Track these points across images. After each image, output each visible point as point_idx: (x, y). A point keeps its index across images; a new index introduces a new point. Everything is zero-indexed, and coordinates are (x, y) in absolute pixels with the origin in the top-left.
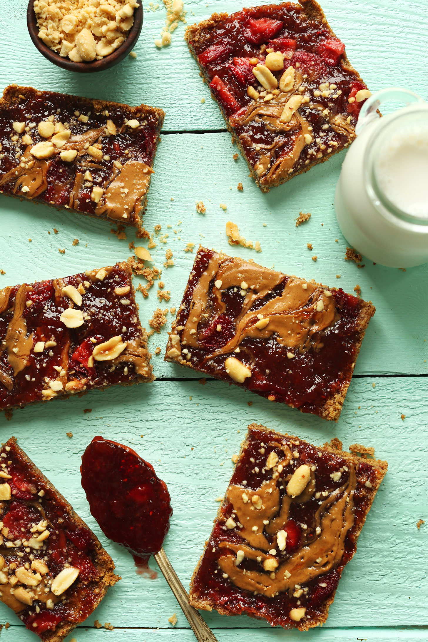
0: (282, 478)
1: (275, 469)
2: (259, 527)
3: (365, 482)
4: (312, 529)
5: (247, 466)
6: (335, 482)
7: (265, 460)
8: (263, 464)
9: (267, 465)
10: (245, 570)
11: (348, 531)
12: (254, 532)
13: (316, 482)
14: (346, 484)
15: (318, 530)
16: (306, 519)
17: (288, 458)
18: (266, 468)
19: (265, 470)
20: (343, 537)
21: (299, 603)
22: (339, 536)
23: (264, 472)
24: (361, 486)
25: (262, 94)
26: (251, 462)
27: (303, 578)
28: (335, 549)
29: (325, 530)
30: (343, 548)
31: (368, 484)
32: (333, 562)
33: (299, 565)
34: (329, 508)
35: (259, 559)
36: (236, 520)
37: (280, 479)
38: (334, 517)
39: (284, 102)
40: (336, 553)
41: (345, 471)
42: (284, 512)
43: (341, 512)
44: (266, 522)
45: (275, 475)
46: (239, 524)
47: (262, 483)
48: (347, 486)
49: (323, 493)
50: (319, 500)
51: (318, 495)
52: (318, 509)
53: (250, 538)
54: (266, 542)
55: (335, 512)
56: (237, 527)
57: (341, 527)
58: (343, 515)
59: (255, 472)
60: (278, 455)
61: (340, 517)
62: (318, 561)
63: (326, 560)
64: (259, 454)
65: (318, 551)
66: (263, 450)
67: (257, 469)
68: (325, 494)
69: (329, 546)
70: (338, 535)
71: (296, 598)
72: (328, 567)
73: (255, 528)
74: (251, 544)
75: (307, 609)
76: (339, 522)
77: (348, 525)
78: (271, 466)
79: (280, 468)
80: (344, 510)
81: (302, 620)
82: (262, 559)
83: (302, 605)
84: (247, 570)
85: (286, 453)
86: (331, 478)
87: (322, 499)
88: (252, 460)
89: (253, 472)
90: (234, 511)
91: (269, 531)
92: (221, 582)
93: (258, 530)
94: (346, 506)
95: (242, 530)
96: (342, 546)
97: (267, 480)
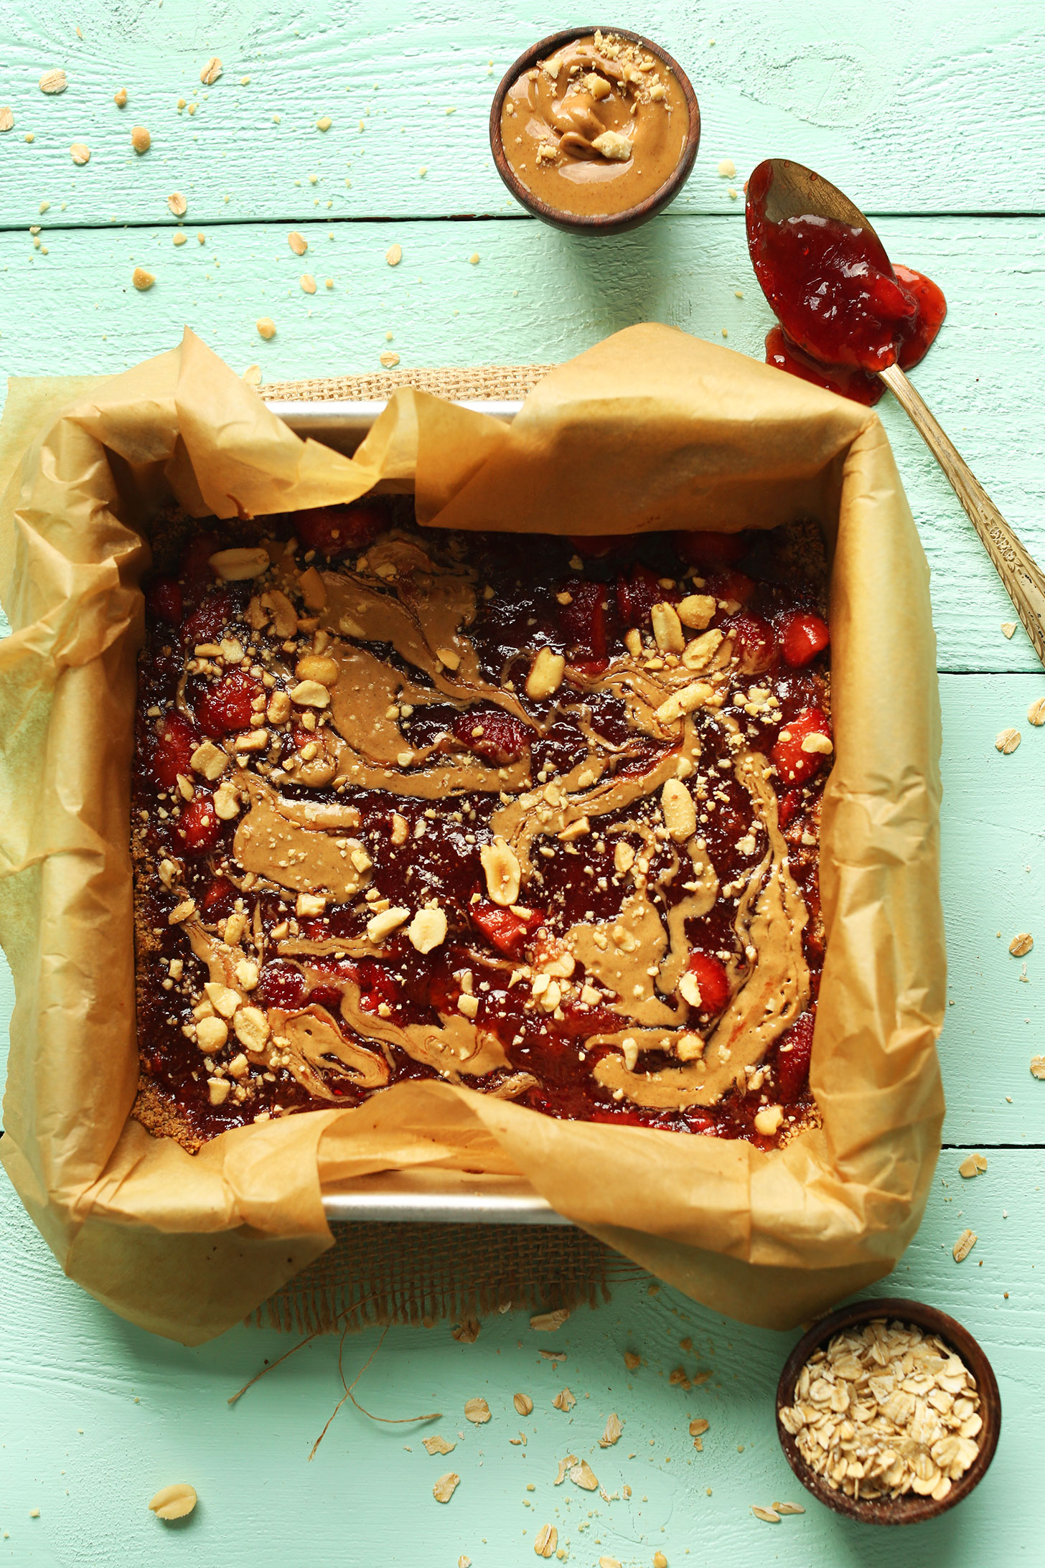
0: (653, 881)
1: (634, 871)
2: (644, 984)
3: (800, 836)
4: (739, 956)
5: (582, 884)
6: (750, 857)
7: (611, 863)
8: (609, 870)
9: (617, 868)
10: (648, 1073)
11: (803, 933)
12: (638, 998)
13: (715, 868)
14: (768, 855)
15: (750, 952)
16: (722, 940)
17: (650, 842)
18: (619, 875)
19: (619, 880)
20: (798, 948)
21: (764, 1099)
22: (791, 949)
23: (616, 883)
24: (794, 847)
25: (647, 653)
26: (587, 875)
27: (757, 1050)
28: (791, 973)
29: (762, 948)
30: (806, 967)
31: (807, 839)
32: (797, 998)
33: (739, 1029)
34: (755, 905)
35: (666, 1043)
36: (598, 984)
37: (651, 886)
38: (768, 917)
39: (677, 686)
40: (797, 980)
41: (759, 831)
42: (677, 941)
43: (778, 905)
44: (653, 971)
45: (639, 880)
46: (606, 992)
47: (620, 904)
48: (773, 856)
49: (735, 883)
50: (732, 898)
51: (727, 890)
52: (735, 915)
53: (635, 1012)
54: (667, 1009)
55: (767, 907)
56: (606, 999)
57: (787, 929)
58: (784, 908)
59: (601, 889)
60: (631, 844)
61: (780, 913)
62: (769, 1007)
63: (783, 999)
64: (596, 855)
65: (763, 988)
66: (600, 846)
67: (603, 882)
68: (739, 884)
69: (780, 971)
70: (788, 948)
71: (754, 1091)
72: (792, 1009)
73: (638, 990)
74: (642, 1022)
75: (783, 1105)
76: (781, 923)
77: (800, 922)
78: (625, 868)
79: (644, 865)
80: (783, 899)
81: (781, 1129)
82: (671, 1041)
83: (772, 1102)
84: (653, 1071)
85: (643, 835)
86: (738, 851)
87: (737, 894)
88: (588, 869)
89: (597, 890)
90: (587, 973)
91: (663, 986)
92: (614, 1108)
93: (645, 993)
94: (783, 890)
95: (617, 999)
96: (802, 964)
97: (628, 896)
